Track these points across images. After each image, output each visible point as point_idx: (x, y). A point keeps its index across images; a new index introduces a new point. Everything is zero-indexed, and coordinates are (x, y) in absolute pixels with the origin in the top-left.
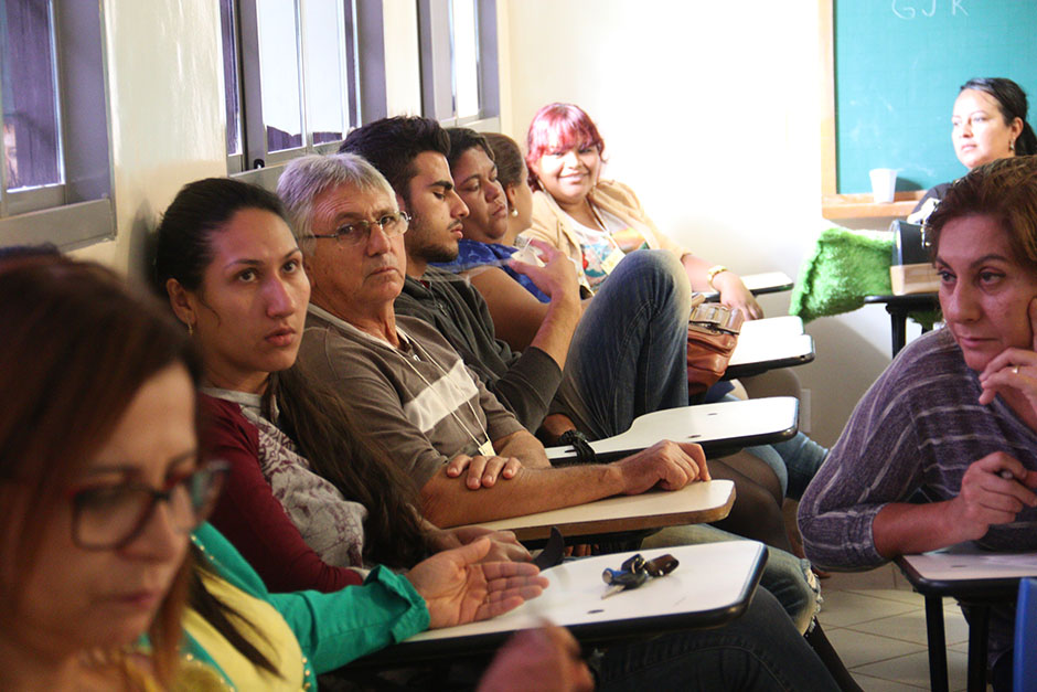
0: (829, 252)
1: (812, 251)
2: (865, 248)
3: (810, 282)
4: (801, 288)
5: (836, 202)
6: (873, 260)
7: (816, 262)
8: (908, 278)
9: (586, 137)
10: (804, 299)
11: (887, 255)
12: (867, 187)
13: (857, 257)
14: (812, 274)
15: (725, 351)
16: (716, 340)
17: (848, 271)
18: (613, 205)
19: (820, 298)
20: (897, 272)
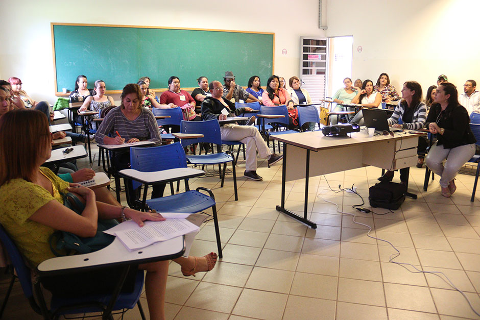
0: (60, 101)
1: (57, 101)
2: (65, 100)
3: (56, 106)
4: (55, 107)
5: (57, 93)
6: (66, 102)
7: (57, 103)
8: (72, 105)
9: (20, 83)
10: (55, 108)
11: (69, 101)
12: (62, 91)
13: (64, 102)
14: (57, 104)
15: (53, 117)
16: (52, 115)
17: (62, 104)
18: (23, 94)
19: (58, 107)
20: (70, 104)
